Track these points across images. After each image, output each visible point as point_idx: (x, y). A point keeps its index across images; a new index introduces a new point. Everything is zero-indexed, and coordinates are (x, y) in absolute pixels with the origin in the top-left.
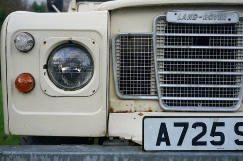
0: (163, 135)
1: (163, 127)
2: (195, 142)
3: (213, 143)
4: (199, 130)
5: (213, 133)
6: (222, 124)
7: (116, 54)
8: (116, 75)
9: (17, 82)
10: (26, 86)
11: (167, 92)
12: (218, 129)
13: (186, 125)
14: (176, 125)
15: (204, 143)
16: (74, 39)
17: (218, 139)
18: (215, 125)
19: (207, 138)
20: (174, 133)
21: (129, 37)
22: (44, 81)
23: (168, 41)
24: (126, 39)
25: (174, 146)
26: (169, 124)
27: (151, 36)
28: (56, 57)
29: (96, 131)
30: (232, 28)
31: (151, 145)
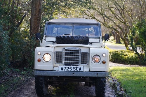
0: (62, 69)
1: (62, 67)
2: (67, 70)
5: (70, 69)
8: (55, 59)
9: (38, 60)
11: (65, 63)
12: (71, 68)
13: (66, 67)
14: (64, 67)
16: (48, 53)
17: (71, 69)
18: (70, 67)
19: (69, 69)
20: (64, 69)
21: (58, 52)
22: (42, 60)
23: (66, 53)
25: (64, 71)
27: (62, 52)
28: (45, 55)
29: (52, 69)
30: (78, 51)
31: (60, 70)
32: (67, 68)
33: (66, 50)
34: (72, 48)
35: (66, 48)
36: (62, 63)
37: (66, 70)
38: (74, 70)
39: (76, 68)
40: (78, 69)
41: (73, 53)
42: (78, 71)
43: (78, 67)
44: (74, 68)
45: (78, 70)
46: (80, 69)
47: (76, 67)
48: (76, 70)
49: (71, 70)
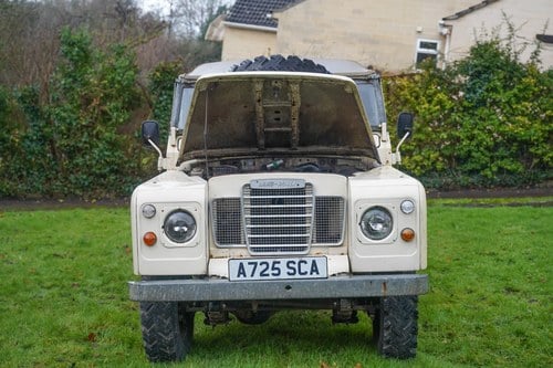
0: (241, 271)
1: (241, 266)
2: (262, 274)
3: (274, 274)
4: (264, 266)
5: (273, 269)
6: (279, 263)
7: (213, 212)
8: (214, 229)
9: (145, 239)
10: (150, 241)
11: (253, 241)
12: (276, 266)
13: (256, 264)
14: (250, 263)
15: (268, 275)
16: (183, 208)
17: (276, 272)
18: (274, 263)
19: (269, 271)
20: (248, 269)
21: (223, 199)
22: (163, 237)
23: (253, 202)
24: (221, 202)
25: (249, 277)
26: (245, 263)
27: (239, 199)
28: (171, 218)
29: (200, 271)
30: (301, 191)
31: (234, 277)
32: (260, 268)
33: (255, 192)
34: (276, 180)
35: (254, 185)
36: (240, 243)
37: (257, 276)
38: (292, 271)
39: (296, 266)
40: (306, 268)
41: (280, 201)
42: (308, 276)
43: (306, 262)
44: (291, 265)
45: (306, 273)
46: (314, 268)
47: (297, 260)
48: (300, 273)
49: (278, 275)
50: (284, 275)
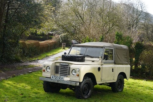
1: (53, 76)
7: (55, 68)
8: (55, 71)
10: (44, 71)
16: (49, 66)
18: (57, 77)
21: (57, 66)
23: (61, 67)
29: (49, 77)
34: (64, 63)
35: (61, 64)
36: (58, 74)
37: (54, 79)
40: (61, 78)
41: (64, 67)
50: (58, 79)
